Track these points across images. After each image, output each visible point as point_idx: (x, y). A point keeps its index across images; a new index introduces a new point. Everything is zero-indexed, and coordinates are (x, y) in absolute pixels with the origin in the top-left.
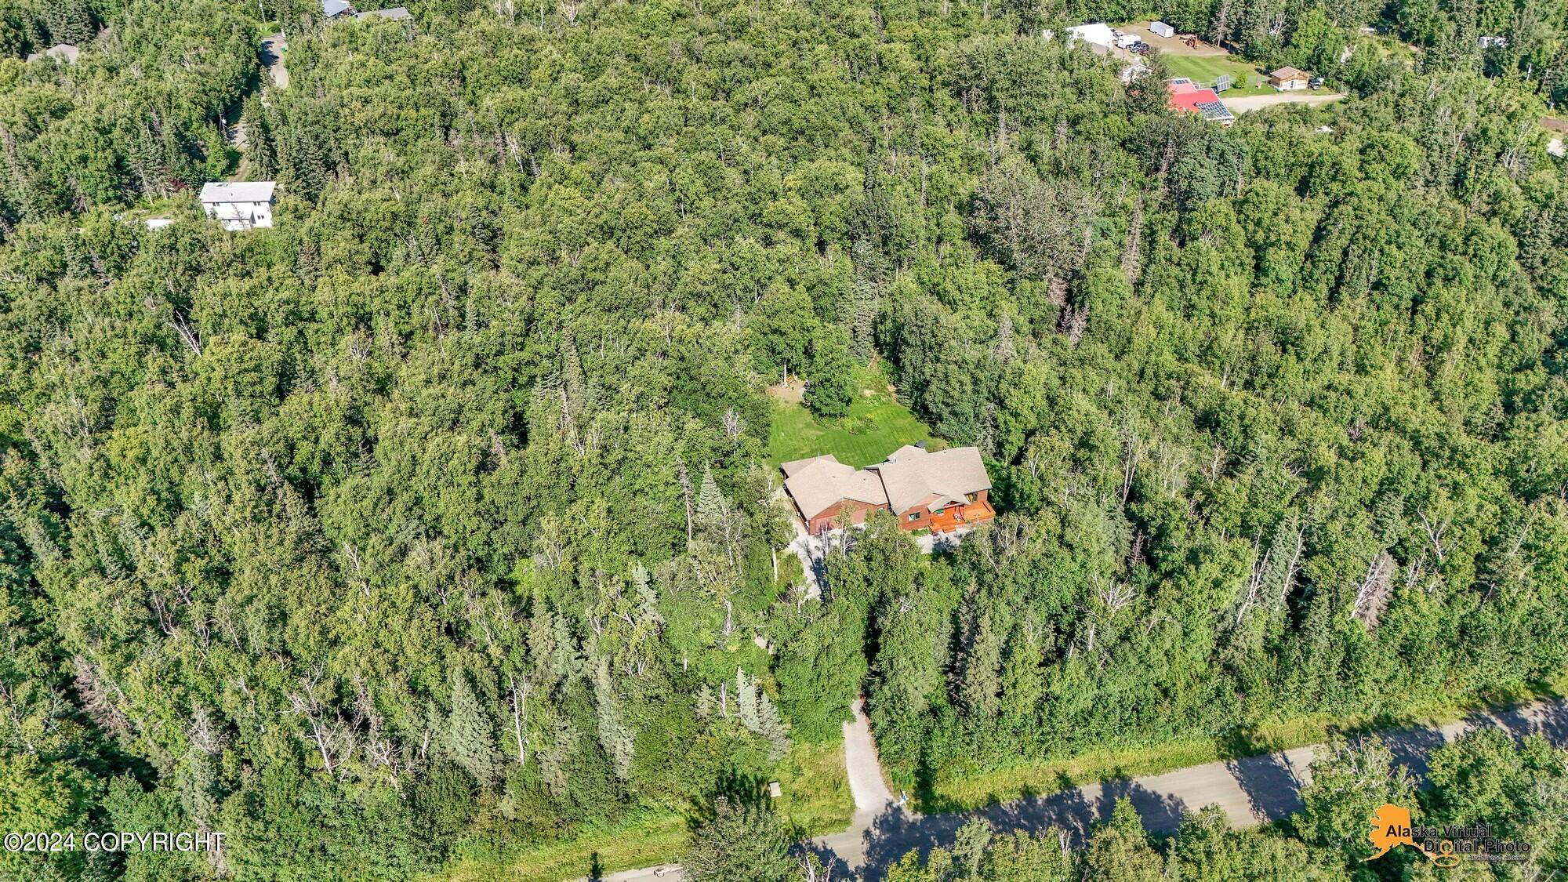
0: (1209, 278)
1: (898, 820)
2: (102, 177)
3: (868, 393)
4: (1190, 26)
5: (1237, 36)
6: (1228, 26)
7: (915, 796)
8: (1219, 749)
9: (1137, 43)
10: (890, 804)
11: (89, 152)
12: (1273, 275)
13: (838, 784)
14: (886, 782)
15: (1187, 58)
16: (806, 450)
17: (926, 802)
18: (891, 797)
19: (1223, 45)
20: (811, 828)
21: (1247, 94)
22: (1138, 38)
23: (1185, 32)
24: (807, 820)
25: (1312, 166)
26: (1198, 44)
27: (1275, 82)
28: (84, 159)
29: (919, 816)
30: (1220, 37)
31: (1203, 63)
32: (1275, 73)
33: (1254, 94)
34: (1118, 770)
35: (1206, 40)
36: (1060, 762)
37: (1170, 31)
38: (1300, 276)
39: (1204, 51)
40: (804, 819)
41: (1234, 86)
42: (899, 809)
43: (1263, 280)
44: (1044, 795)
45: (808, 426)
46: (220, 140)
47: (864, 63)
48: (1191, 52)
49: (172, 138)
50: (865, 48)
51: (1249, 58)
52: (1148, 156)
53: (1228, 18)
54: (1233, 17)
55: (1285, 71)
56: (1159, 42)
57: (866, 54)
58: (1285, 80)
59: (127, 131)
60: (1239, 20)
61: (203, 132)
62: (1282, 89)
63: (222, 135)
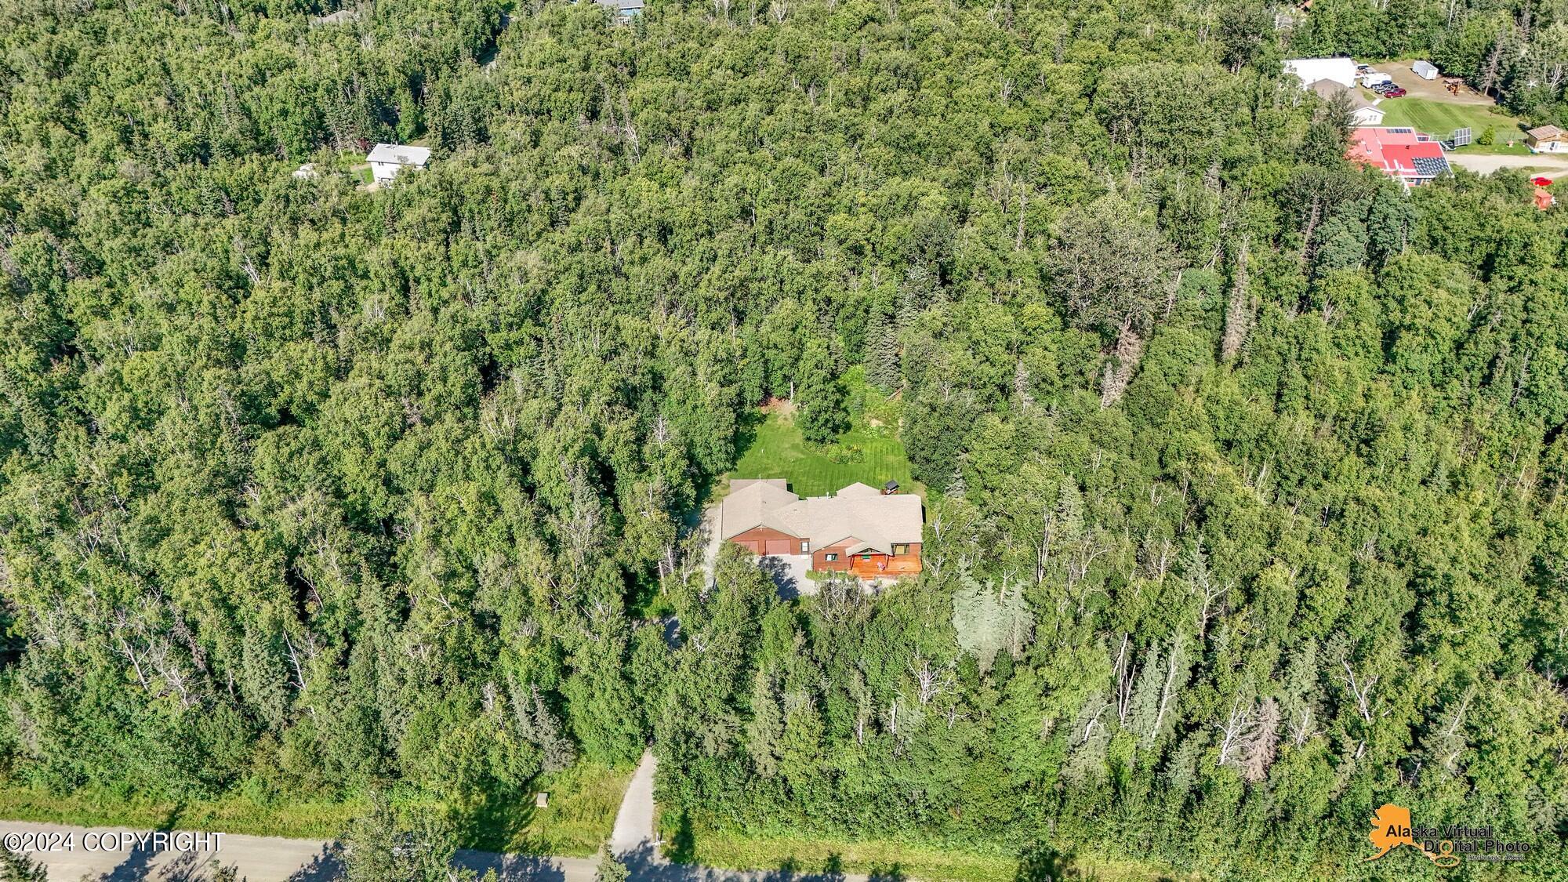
0: (1315, 356)
1: (643, 859)
2: (297, 130)
3: (874, 423)
4: (1458, 69)
5: (1507, 82)
6: (1498, 73)
7: (674, 841)
8: (1020, 872)
9: (1385, 83)
10: (644, 843)
11: (290, 107)
12: (1401, 362)
13: (606, 811)
14: (654, 819)
15: (1439, 105)
16: (777, 470)
17: (681, 850)
18: (649, 835)
19: (1492, 92)
20: (558, 846)
21: (1493, 152)
22: (1388, 78)
23: (1451, 75)
24: (557, 838)
25: (1499, 244)
26: (1462, 90)
27: (1531, 141)
28: (284, 113)
29: (666, 862)
30: (1488, 84)
31: (1457, 112)
32: (1534, 132)
33: (1501, 152)
34: (896, 866)
35: (1474, 86)
36: (835, 842)
37: (1433, 73)
38: (1440, 368)
39: (1467, 98)
40: (555, 836)
41: (1479, 142)
42: (652, 849)
43: (1390, 367)
44: (803, 874)
45: (795, 447)
46: (413, 106)
47: (1029, 82)
48: (1449, 99)
49: (363, 101)
50: (1032, 65)
51: (1515, 110)
52: (1297, 211)
53: (1500, 63)
54: (1506, 64)
55: (1549, 130)
56: (1415, 83)
57: (1034, 73)
58: (1545, 140)
59: (328, 91)
60: (1512, 67)
61: (403, 98)
62: (1536, 150)
63: (416, 102)
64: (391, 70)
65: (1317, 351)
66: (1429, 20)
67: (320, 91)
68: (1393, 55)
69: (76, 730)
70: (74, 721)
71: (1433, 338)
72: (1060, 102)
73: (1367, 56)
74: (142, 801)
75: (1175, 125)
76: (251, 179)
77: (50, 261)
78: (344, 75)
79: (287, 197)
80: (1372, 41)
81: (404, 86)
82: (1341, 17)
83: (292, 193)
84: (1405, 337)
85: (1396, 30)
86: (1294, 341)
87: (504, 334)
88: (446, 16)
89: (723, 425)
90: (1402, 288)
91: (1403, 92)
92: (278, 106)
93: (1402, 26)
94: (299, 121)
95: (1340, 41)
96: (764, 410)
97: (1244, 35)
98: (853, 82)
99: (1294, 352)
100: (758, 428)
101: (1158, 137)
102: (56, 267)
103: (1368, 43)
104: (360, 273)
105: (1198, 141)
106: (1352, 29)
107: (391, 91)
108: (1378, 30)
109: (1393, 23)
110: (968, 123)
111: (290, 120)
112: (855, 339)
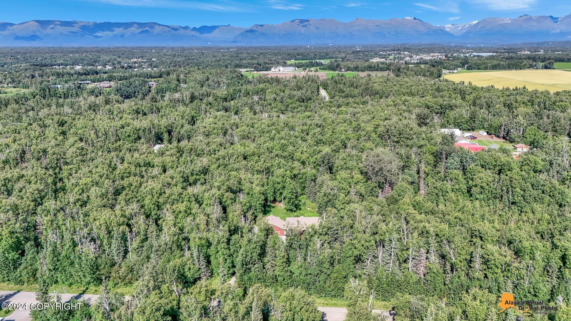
4: (493, 132)
5: (508, 134)
6: (504, 132)
9: (470, 136)
15: (488, 141)
19: (504, 138)
22: (472, 135)
23: (491, 134)
26: (494, 138)
27: (515, 148)
28: (129, 136)
30: (502, 135)
31: (492, 143)
32: (516, 146)
35: (498, 137)
37: (485, 134)
39: (496, 140)
46: (168, 137)
47: (357, 129)
48: (491, 140)
49: (153, 134)
50: (359, 125)
51: (511, 142)
52: (440, 158)
53: (504, 129)
54: (506, 129)
55: (520, 145)
56: (480, 137)
57: (359, 127)
58: (520, 147)
59: (143, 131)
60: (508, 130)
61: (165, 135)
62: (517, 151)
63: (169, 136)
64: (163, 127)
65: (447, 192)
66: (483, 120)
67: (141, 131)
68: (473, 130)
69: (58, 263)
70: (58, 261)
71: (483, 189)
72: (367, 133)
73: (465, 130)
74: (74, 287)
75: (401, 136)
76: (119, 146)
77: (57, 163)
78: (148, 127)
79: (130, 149)
80: (465, 125)
81: (166, 132)
82: (455, 118)
83: (132, 148)
84: (474, 189)
85: (472, 122)
86: (440, 190)
87: (195, 176)
88: (180, 117)
89: (260, 200)
90: (472, 175)
91: (476, 138)
92: (128, 134)
93: (474, 121)
94: (133, 138)
95: (455, 125)
96: (274, 205)
97: (424, 119)
98: (304, 128)
99: (440, 194)
100: (272, 209)
101: (396, 140)
102: (58, 165)
103: (464, 126)
104: (151, 166)
105: (409, 141)
106: (458, 121)
107: (162, 134)
108: (467, 122)
109: (471, 120)
110: (338, 137)
111: (130, 138)
112: (303, 185)
